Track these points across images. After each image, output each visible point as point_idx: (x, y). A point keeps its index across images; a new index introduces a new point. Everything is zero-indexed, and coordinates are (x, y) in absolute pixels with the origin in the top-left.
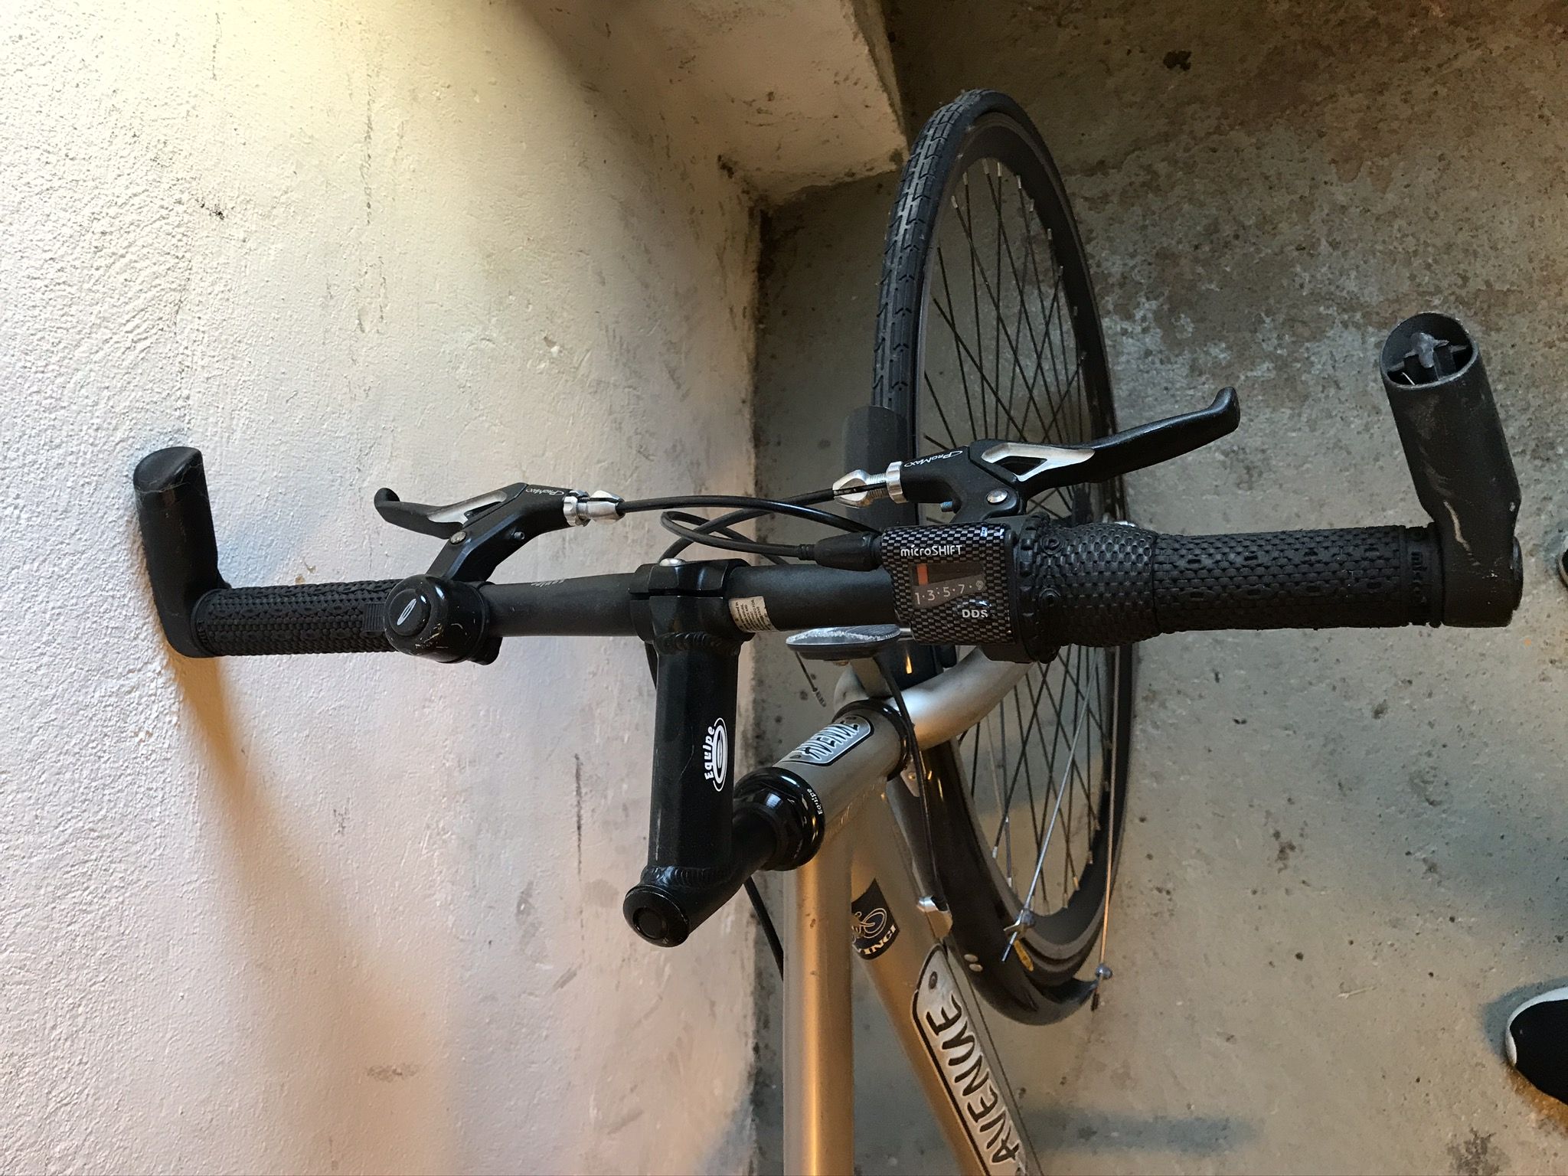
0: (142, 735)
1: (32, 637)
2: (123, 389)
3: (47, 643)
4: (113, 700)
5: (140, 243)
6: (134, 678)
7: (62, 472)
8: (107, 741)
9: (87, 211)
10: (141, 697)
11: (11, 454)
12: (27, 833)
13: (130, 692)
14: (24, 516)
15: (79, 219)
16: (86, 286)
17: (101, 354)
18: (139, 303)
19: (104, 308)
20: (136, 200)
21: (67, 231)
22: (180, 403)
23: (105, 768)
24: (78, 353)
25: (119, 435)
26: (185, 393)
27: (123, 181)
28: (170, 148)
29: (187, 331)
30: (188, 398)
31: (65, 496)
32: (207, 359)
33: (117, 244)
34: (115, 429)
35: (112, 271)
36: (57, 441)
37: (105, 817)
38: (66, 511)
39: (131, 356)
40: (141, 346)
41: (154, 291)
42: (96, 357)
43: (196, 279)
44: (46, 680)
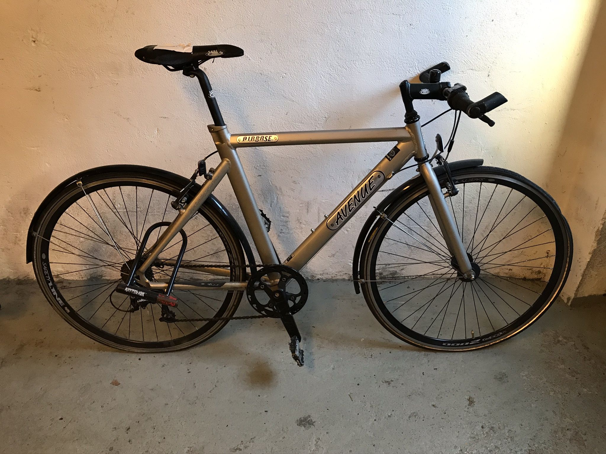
0: (409, 71)
1: (423, 50)
2: (458, 61)
3: (423, 53)
4: (415, 65)
5: (480, 61)
6: (417, 68)
7: (446, 52)
8: (409, 65)
9: (483, 51)
10: (415, 70)
11: (447, 44)
12: (398, 53)
13: (415, 68)
14: (439, 47)
15: (481, 50)
16: (472, 52)
17: (463, 56)
18: (471, 62)
19: (469, 56)
20: (486, 59)
21: (479, 48)
22: (458, 72)
23: (405, 65)
24: (462, 52)
25: (452, 61)
26: (460, 73)
27: (489, 57)
28: (496, 64)
29: (469, 72)
30: (459, 73)
31: (443, 53)
32: (465, 76)
33: (479, 57)
34: (453, 60)
35: (475, 57)
36: (450, 51)
37: (398, 65)
38: (440, 53)
39: (463, 61)
40: (465, 63)
41: (474, 64)
42: (462, 55)
43: (477, 72)
44: (418, 53)
